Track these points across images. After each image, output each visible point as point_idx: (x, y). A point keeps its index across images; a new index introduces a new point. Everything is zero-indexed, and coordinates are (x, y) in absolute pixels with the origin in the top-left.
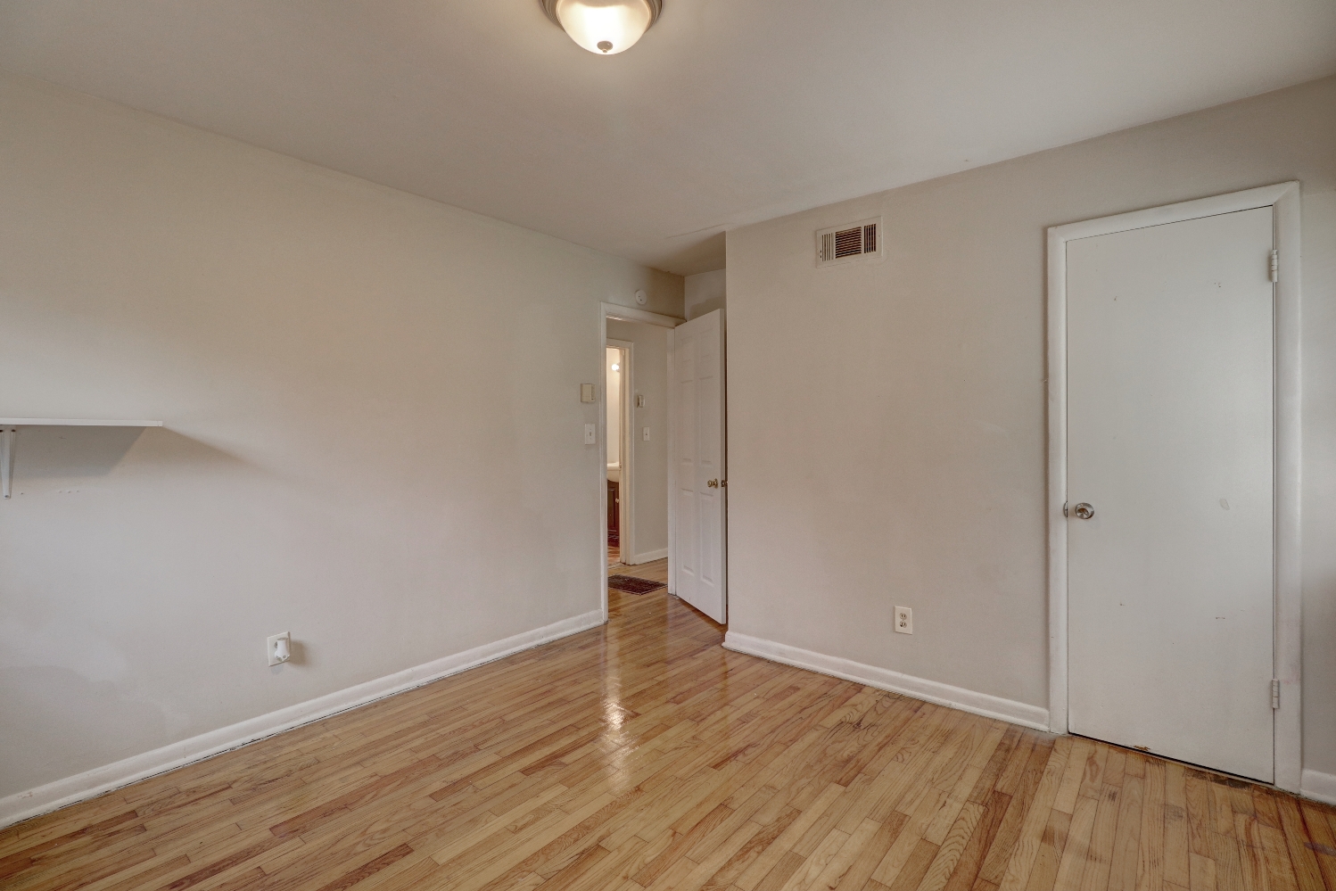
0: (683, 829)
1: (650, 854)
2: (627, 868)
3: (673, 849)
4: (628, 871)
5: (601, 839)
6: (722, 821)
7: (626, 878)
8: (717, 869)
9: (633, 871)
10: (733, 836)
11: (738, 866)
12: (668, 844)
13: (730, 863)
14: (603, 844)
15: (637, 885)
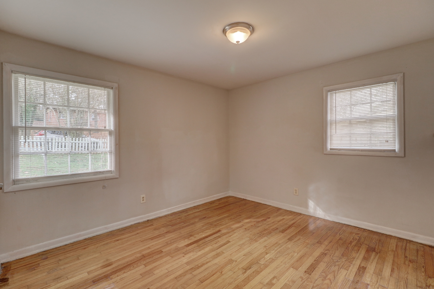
0: (218, 274)
1: (229, 267)
2: (236, 264)
3: (223, 268)
4: (235, 263)
5: (245, 272)
6: (204, 276)
7: (236, 261)
8: (211, 262)
9: (234, 263)
10: (203, 270)
11: (205, 262)
12: (224, 269)
13: (207, 263)
14: (244, 271)
15: (233, 259)
